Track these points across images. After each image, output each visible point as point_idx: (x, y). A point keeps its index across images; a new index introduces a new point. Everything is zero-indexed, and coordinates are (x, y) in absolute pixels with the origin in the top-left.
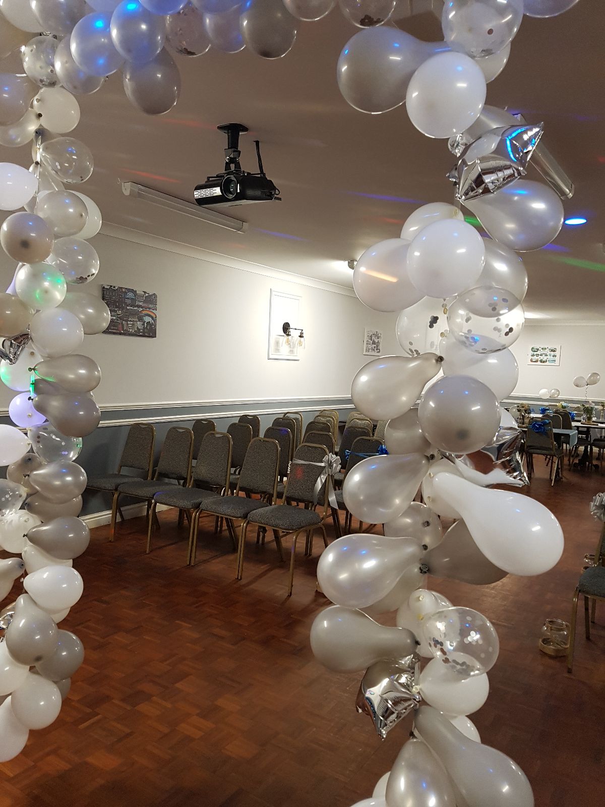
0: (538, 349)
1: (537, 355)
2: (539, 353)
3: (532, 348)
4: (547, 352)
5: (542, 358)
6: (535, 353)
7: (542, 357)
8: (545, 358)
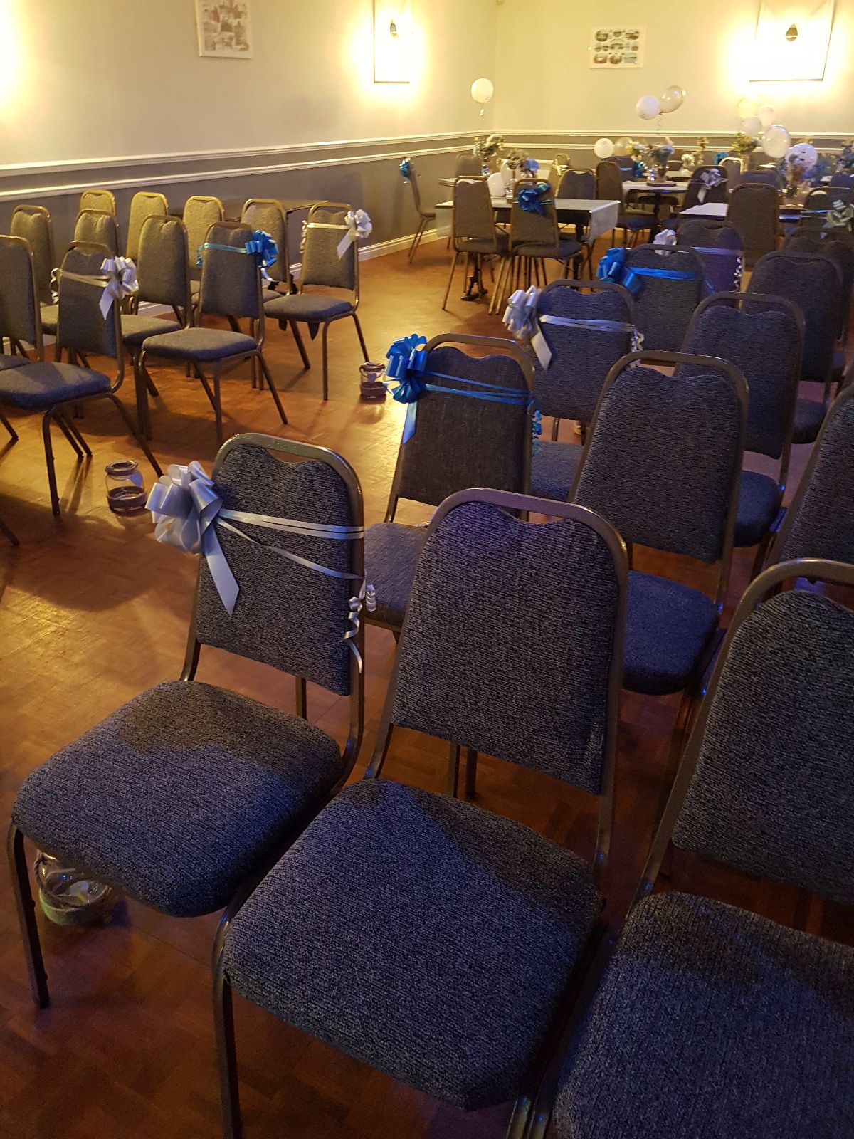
0: (607, 35)
1: (606, 48)
2: (608, 42)
3: (598, 34)
4: (623, 39)
5: (613, 54)
6: (603, 43)
7: (613, 52)
8: (617, 53)
